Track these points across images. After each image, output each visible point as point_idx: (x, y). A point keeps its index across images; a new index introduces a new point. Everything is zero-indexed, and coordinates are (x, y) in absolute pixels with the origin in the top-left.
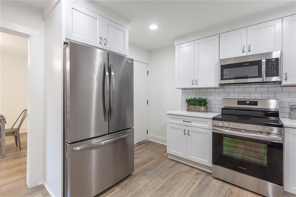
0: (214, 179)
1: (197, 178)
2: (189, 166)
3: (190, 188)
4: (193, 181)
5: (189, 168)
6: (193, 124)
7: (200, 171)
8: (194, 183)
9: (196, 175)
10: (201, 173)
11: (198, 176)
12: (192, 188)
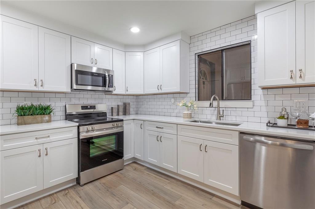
0: (83, 186)
1: (71, 197)
2: (44, 197)
3: (82, 207)
4: (74, 201)
5: (49, 199)
6: (52, 138)
7: (63, 192)
8: (77, 202)
9: (67, 196)
10: (67, 191)
11: (68, 196)
12: (82, 206)
